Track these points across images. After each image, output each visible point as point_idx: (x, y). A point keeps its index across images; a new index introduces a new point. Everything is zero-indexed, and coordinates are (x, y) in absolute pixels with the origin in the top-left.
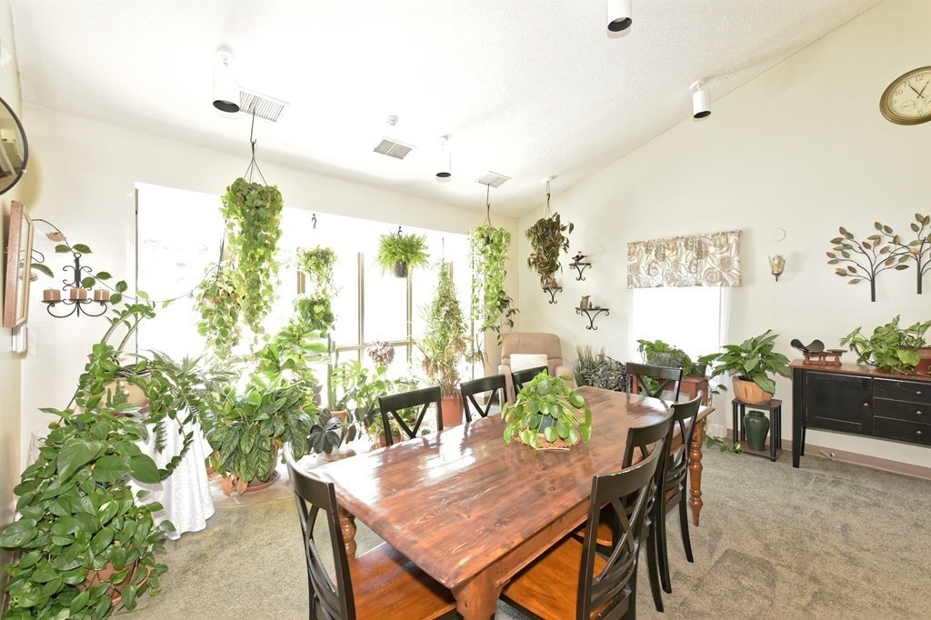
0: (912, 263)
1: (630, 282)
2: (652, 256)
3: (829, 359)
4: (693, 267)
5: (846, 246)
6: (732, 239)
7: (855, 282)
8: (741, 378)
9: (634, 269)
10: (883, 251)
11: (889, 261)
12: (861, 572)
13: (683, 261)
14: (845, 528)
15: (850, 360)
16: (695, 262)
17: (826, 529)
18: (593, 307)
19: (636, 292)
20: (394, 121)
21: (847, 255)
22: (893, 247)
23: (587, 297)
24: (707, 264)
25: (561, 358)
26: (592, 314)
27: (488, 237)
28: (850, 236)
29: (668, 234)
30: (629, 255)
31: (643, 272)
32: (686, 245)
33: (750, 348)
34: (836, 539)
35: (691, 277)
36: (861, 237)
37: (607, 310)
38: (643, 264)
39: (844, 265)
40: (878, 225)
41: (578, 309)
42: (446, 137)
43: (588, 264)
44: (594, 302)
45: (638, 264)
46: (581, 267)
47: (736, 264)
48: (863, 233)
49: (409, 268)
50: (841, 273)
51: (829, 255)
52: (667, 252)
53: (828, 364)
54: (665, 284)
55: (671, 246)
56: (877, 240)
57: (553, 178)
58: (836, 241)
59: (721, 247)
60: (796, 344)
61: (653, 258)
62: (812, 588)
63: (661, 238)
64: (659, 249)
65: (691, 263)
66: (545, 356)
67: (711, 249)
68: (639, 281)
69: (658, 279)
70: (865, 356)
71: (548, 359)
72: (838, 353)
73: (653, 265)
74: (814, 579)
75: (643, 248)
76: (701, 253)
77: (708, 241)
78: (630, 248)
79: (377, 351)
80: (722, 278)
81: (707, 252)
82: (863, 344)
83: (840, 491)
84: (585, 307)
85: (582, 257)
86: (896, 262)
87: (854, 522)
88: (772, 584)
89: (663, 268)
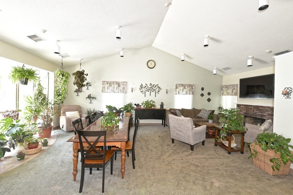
0: (149, 91)
1: (102, 91)
2: (108, 85)
3: (140, 107)
4: (117, 89)
5: (142, 87)
6: (125, 83)
7: (143, 93)
8: (127, 112)
9: (104, 88)
10: (146, 88)
11: (147, 90)
12: (149, 137)
13: (115, 87)
14: (145, 133)
15: (142, 107)
16: (118, 87)
17: (143, 134)
18: (92, 97)
19: (104, 93)
20: (45, 31)
21: (142, 89)
22: (148, 88)
23: (90, 95)
24: (120, 88)
25: (82, 112)
26: (91, 99)
27: (63, 74)
28: (142, 85)
29: (112, 80)
30: (103, 84)
31: (106, 89)
32: (116, 83)
33: (128, 106)
34: (145, 135)
35: (117, 91)
36: (144, 86)
37: (96, 98)
38: (106, 87)
39: (141, 90)
40: (146, 84)
41: (87, 98)
42: (58, 41)
43: (90, 85)
44: (92, 96)
45: (105, 86)
46: (88, 86)
47: (125, 89)
48: (144, 85)
49: (29, 81)
50: (141, 92)
51: (140, 88)
52: (112, 85)
53: (140, 108)
54: (111, 92)
55: (113, 83)
56: (146, 86)
57: (82, 59)
58: (141, 86)
59: (123, 85)
60: (135, 105)
61: (109, 86)
62: (145, 141)
63: (111, 81)
64: (110, 84)
65: (117, 88)
66: (78, 112)
67: (121, 85)
68: (105, 90)
69: (110, 91)
70: (144, 106)
71: (79, 112)
72: (141, 106)
73: (109, 87)
74: (145, 140)
75: (106, 83)
76: (119, 86)
77: (120, 83)
78: (103, 82)
79: (9, 114)
80: (123, 92)
81: (120, 85)
82: (144, 104)
83: (142, 129)
84: (89, 97)
85: (89, 83)
86: (148, 91)
87: (145, 132)
88: (141, 142)
89: (111, 88)
